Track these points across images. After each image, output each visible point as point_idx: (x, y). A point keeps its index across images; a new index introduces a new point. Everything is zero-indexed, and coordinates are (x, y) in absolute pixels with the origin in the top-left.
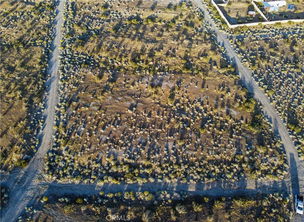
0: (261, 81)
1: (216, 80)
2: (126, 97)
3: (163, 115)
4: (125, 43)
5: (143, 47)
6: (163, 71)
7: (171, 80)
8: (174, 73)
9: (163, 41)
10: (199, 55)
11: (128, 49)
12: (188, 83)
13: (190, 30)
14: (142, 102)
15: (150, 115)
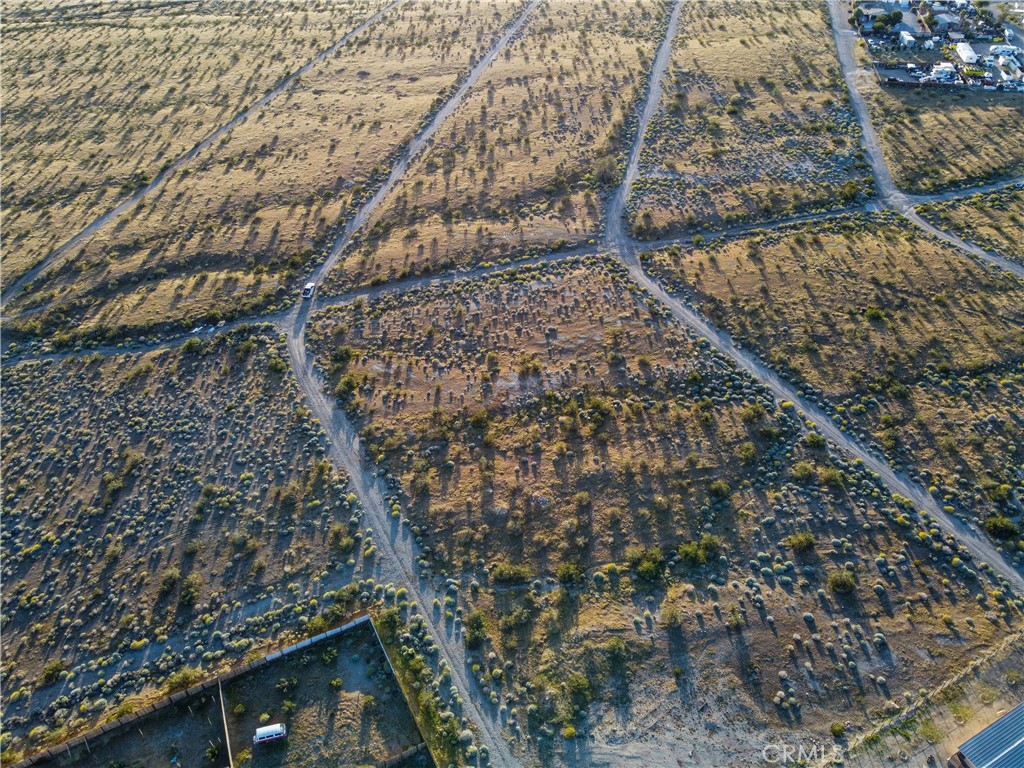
0: (312, 436)
1: (412, 414)
2: (572, 346)
3: (498, 336)
4: (656, 457)
5: (605, 456)
6: (529, 407)
7: (504, 392)
8: (505, 408)
9: (566, 494)
10: (458, 471)
11: (637, 443)
12: (469, 395)
13: (502, 565)
14: (542, 346)
15: (519, 331)
